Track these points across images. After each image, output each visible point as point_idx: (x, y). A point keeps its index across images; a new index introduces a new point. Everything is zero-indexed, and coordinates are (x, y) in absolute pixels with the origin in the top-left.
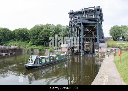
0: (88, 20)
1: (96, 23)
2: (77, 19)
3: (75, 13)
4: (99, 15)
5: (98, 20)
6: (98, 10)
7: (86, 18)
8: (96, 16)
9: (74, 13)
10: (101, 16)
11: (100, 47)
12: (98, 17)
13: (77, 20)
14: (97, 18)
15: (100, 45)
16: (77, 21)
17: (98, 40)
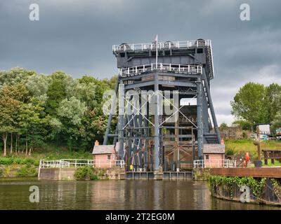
0: (174, 79)
1: (195, 86)
2: (142, 73)
3: (134, 53)
4: (204, 66)
5: (202, 80)
6: (200, 51)
7: (169, 72)
8: (196, 68)
9: (131, 53)
10: (207, 66)
11: (208, 155)
12: (201, 70)
13: (144, 75)
14: (199, 74)
15: (208, 148)
16: (143, 80)
17: (200, 135)
